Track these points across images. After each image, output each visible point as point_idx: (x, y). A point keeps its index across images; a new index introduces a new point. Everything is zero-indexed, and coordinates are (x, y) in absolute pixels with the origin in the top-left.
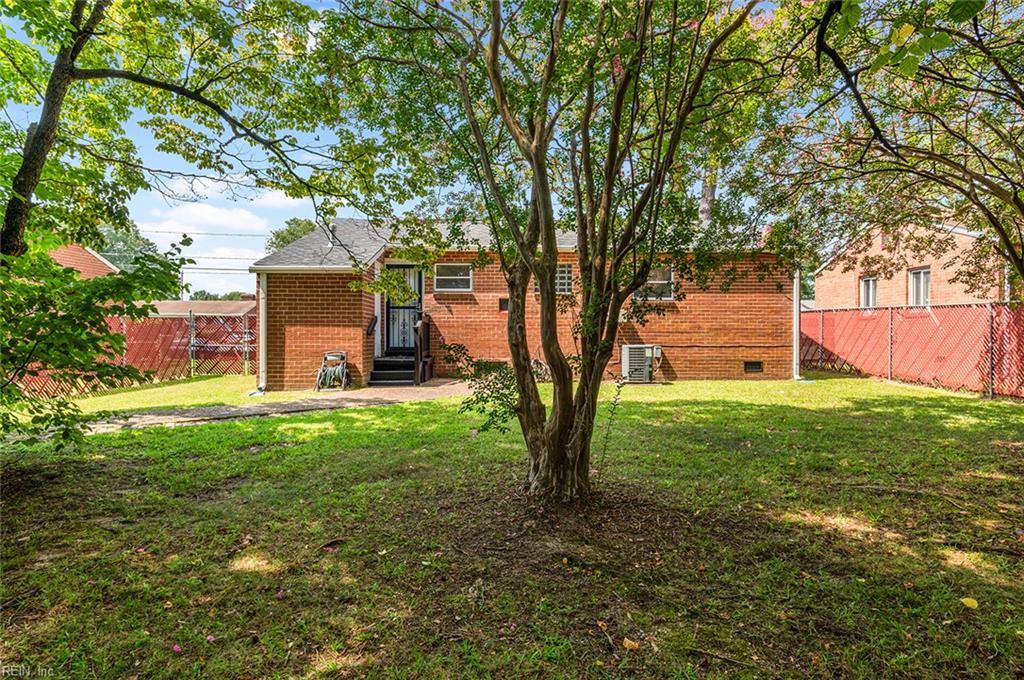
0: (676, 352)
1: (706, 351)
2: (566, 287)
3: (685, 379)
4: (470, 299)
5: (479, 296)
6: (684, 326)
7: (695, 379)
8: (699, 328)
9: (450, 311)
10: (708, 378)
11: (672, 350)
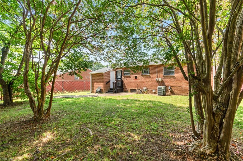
0: (175, 88)
1: (183, 88)
2: (148, 73)
3: (177, 95)
4: (129, 77)
5: (131, 76)
6: (177, 82)
7: (180, 95)
8: (181, 82)
9: (126, 79)
10: (184, 95)
11: (174, 88)
